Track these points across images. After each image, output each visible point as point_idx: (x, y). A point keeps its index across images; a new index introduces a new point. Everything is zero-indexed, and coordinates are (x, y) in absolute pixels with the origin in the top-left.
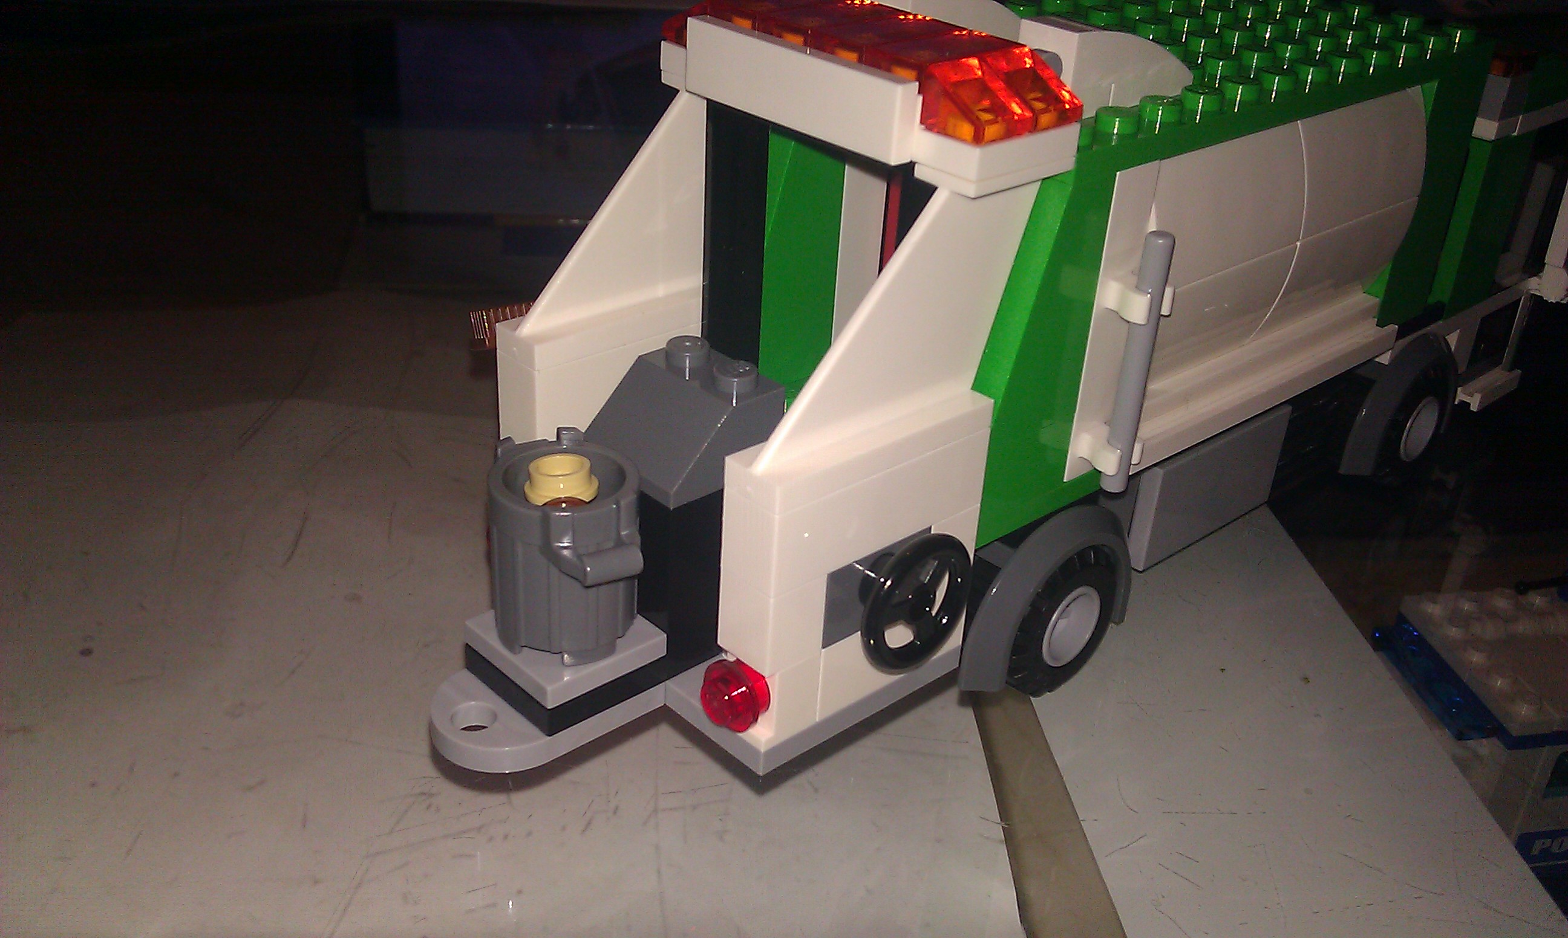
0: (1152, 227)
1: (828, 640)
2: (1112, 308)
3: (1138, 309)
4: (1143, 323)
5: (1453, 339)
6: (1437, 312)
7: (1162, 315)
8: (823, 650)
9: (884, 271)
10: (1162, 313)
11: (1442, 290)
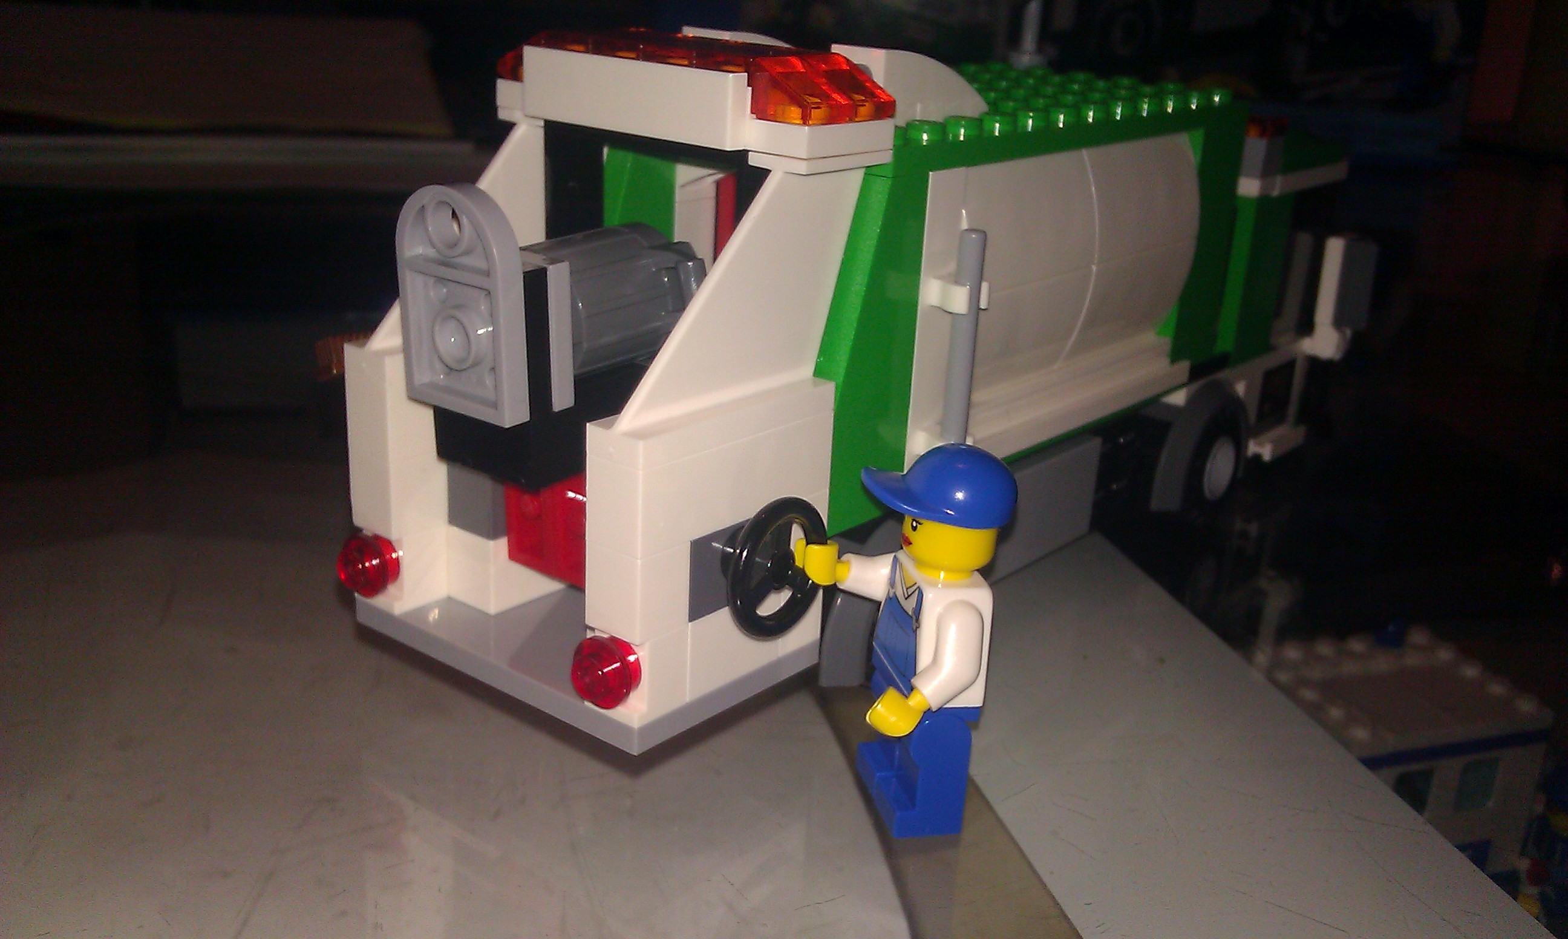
0: (965, 225)
1: (696, 612)
2: (935, 305)
3: (959, 300)
4: (965, 313)
5: (1240, 388)
6: (1222, 362)
7: (980, 309)
8: (690, 624)
9: (719, 259)
10: (982, 307)
11: (1225, 342)
